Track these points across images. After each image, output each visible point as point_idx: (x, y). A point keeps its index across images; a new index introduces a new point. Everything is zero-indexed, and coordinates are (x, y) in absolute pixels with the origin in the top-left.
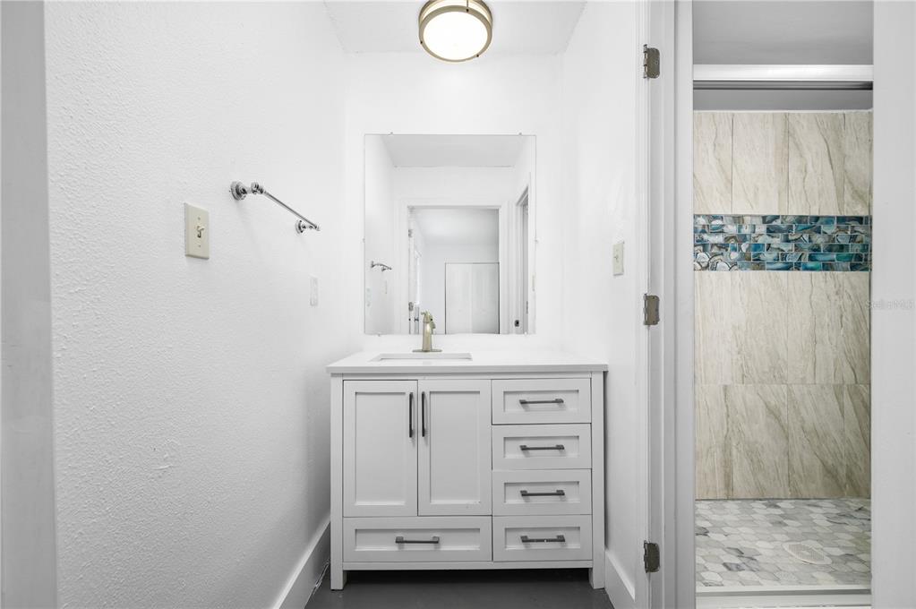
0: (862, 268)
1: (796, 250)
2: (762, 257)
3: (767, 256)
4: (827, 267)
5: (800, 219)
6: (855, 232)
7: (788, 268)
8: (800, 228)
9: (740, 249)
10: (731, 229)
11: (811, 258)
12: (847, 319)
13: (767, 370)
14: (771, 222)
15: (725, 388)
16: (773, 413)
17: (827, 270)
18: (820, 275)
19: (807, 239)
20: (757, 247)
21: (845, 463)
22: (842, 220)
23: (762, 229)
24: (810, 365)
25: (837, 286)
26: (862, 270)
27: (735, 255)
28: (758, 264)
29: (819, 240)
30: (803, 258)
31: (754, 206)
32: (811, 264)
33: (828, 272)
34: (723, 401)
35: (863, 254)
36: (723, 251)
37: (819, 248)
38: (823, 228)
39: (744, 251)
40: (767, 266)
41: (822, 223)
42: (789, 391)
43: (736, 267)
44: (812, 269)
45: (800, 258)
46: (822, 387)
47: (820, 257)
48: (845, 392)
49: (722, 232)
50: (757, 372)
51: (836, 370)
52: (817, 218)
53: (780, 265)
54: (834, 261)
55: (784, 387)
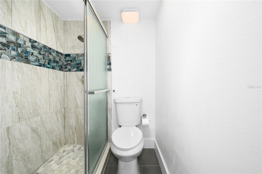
0: (62, 70)
1: (43, 59)
2: (29, 58)
3: (31, 58)
4: (53, 68)
5: (45, 47)
6: (61, 58)
7: (40, 66)
8: (44, 50)
9: (17, 50)
10: (13, 38)
11: (49, 64)
12: (59, 87)
13: (32, 112)
14: (33, 43)
15: (8, 129)
16: (34, 131)
17: (53, 69)
18: (51, 70)
19: (47, 55)
20: (27, 52)
21: (59, 138)
22: (57, 52)
23: (29, 44)
24: (48, 106)
25: (56, 76)
26: (62, 71)
27: (14, 53)
28: (27, 61)
29: (51, 57)
30: (46, 63)
31: (25, 31)
32: (48, 66)
33: (54, 70)
35: (63, 66)
36: (7, 48)
37: (51, 60)
38: (52, 53)
39: (20, 52)
40: (31, 63)
41: (52, 51)
42: (41, 118)
43: (15, 60)
44: (49, 68)
45: (45, 63)
46: (52, 113)
47: (51, 64)
48: (58, 113)
49: (5, 37)
50: (27, 114)
51: (56, 105)
52: (50, 49)
53: (37, 63)
54: (55, 66)
55: (39, 118)
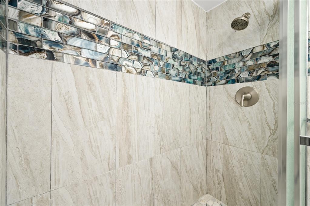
0: (204, 85)
1: (184, 71)
2: (170, 73)
3: (173, 72)
4: (194, 83)
5: (186, 54)
6: (203, 67)
7: (181, 81)
8: (185, 60)
9: (160, 64)
10: (155, 50)
11: (190, 78)
12: (200, 109)
13: (172, 141)
14: (174, 52)
15: (151, 160)
16: (174, 167)
17: (195, 84)
18: (192, 85)
19: (188, 66)
20: (168, 65)
21: (199, 181)
22: (199, 60)
23: (170, 55)
24: (189, 134)
25: (198, 93)
26: (204, 86)
27: (157, 68)
28: (168, 76)
29: (192, 68)
30: (186, 77)
31: (167, 38)
32: (189, 80)
33: (195, 85)
34: (150, 169)
35: (205, 78)
36: (150, 63)
37: (192, 72)
38: (194, 63)
39: (162, 66)
40: (173, 78)
41: (193, 60)
42: (181, 151)
43: (157, 76)
44: (189, 83)
45: (185, 76)
46: (193, 145)
47: (192, 77)
48: (200, 145)
49: (150, 50)
50: (167, 144)
51: (197, 134)
52: (191, 56)
53: (177, 78)
54: (196, 80)
55: (179, 150)
